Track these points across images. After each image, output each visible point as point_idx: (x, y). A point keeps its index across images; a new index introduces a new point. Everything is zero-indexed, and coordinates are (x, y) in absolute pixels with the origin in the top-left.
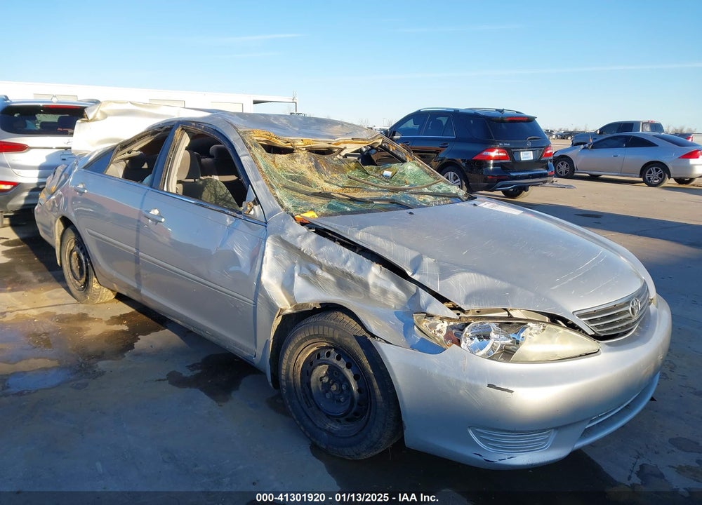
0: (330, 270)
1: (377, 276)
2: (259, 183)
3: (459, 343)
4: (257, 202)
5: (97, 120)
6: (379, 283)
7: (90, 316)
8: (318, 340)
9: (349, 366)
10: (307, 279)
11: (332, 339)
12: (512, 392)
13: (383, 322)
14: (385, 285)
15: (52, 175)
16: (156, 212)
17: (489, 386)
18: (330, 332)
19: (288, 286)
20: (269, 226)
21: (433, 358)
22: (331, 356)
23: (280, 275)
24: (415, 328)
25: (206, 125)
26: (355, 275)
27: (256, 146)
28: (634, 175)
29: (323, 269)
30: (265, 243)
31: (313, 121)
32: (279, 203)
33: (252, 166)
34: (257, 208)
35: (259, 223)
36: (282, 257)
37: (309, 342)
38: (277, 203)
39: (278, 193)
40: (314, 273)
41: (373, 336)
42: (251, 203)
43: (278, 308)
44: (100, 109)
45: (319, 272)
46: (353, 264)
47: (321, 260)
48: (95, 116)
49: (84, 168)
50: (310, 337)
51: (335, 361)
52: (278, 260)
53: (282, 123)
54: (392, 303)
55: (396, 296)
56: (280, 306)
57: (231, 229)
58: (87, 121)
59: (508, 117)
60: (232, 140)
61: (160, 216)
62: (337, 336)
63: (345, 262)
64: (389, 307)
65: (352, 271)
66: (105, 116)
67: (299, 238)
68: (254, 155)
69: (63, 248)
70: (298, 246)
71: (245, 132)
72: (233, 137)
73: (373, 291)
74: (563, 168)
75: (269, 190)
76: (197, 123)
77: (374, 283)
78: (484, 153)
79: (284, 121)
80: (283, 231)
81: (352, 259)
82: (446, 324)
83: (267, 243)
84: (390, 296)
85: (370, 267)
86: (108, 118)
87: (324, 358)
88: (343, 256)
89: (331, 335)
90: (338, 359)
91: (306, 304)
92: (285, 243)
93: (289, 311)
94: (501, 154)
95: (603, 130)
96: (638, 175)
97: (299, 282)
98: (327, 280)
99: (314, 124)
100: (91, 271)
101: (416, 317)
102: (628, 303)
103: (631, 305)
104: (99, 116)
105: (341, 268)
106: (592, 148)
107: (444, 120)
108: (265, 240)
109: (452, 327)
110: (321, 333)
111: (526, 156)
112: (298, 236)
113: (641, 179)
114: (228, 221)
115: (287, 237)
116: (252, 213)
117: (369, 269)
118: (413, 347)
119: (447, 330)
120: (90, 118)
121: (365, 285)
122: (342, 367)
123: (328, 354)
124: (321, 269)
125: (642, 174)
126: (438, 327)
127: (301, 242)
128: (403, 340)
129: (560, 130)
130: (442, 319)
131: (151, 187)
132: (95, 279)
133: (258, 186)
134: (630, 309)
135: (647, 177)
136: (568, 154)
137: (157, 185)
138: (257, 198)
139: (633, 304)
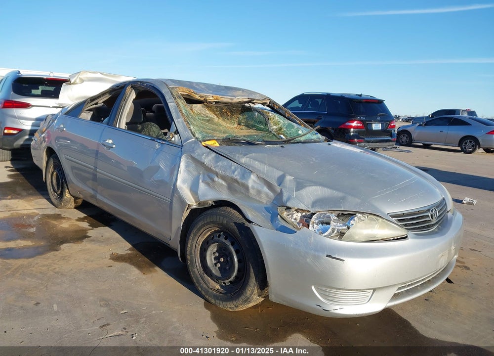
0: (223, 178)
1: (254, 181)
2: (180, 120)
3: (308, 226)
4: (177, 132)
5: (77, 84)
6: (256, 186)
7: (62, 216)
8: (212, 225)
9: (232, 244)
10: (208, 184)
11: (222, 224)
12: (343, 260)
13: (257, 213)
14: (260, 188)
15: (44, 121)
16: (110, 141)
17: (328, 256)
18: (220, 220)
19: (194, 189)
20: (183, 148)
21: (290, 237)
22: (221, 237)
23: (190, 182)
24: (279, 216)
25: (147, 84)
26: (240, 181)
27: (180, 98)
28: (454, 145)
29: (219, 177)
30: (180, 160)
31: (223, 88)
32: (192, 133)
33: (175, 109)
34: (176, 136)
35: (177, 146)
36: (191, 169)
37: (207, 227)
38: (190, 133)
39: (192, 127)
40: (213, 180)
41: (250, 222)
42: (173, 133)
43: (187, 203)
44: (79, 76)
45: (216, 179)
46: (239, 173)
47: (218, 171)
48: (75, 81)
49: (65, 114)
50: (208, 224)
51: (223, 240)
52: (189, 172)
53: (201, 88)
54: (264, 199)
55: (267, 195)
56: (189, 202)
57: (158, 152)
58: (70, 84)
59: (364, 99)
60: (163, 92)
61: (113, 144)
62: (225, 222)
63: (234, 172)
64: (262, 203)
65: (238, 178)
66: (82, 81)
67: (204, 156)
68: (178, 103)
69: (48, 170)
70: (203, 161)
71: (173, 88)
72: (164, 91)
73: (252, 191)
74: (404, 139)
75: (185, 125)
76: (141, 82)
77: (252, 186)
78: (347, 124)
79: (203, 87)
80: (193, 151)
81: (239, 170)
82: (300, 214)
83: (182, 160)
84: (263, 196)
85: (250, 175)
86: (84, 82)
87: (216, 238)
88: (233, 168)
89: (221, 222)
90: (226, 239)
91: (206, 201)
92: (194, 159)
93: (194, 207)
94: (359, 125)
95: (433, 115)
96: (457, 145)
97: (202, 186)
98: (222, 185)
99: (224, 90)
100: (65, 185)
101: (280, 209)
102: (428, 211)
103: (431, 212)
104: (78, 81)
105: (231, 175)
106: (425, 125)
107: (320, 101)
108: (181, 157)
109: (304, 216)
110: (215, 220)
111: (377, 126)
112: (203, 155)
113: (459, 149)
114: (157, 146)
115: (195, 155)
116: (173, 139)
117: (249, 177)
118: (277, 230)
119: (301, 218)
120: (72, 82)
121: (247, 188)
122: (228, 244)
123: (219, 236)
124: (218, 177)
125: (460, 145)
126: (295, 216)
127: (205, 158)
128: (270, 224)
129: (406, 116)
130: (297, 211)
131: (108, 125)
132: (67, 190)
133: (178, 122)
134: (430, 215)
135: (463, 147)
136: (408, 129)
137: (112, 124)
138: (177, 130)
139: (432, 211)
